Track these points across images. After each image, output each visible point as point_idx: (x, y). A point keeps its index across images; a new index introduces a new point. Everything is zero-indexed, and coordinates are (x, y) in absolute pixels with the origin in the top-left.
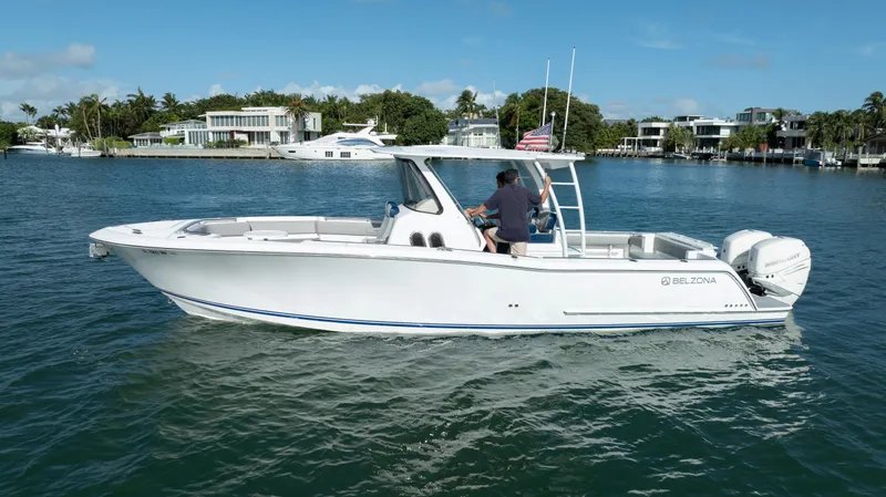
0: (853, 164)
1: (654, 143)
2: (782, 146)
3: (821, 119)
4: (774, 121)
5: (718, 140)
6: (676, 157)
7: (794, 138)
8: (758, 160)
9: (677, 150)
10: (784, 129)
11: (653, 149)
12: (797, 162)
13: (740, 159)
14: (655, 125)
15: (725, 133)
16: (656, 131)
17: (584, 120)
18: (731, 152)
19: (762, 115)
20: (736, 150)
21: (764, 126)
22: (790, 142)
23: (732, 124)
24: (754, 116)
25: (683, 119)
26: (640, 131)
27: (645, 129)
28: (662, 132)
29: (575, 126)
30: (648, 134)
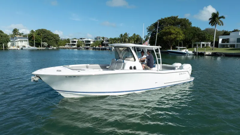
1: (75, 45)
2: (104, 46)
3: (111, 39)
4: (102, 40)
5: (90, 44)
6: (80, 49)
8: (99, 49)
9: (80, 47)
10: (104, 42)
11: (75, 47)
12: (107, 49)
14: (75, 40)
15: (92, 43)
16: (75, 42)
17: (55, 38)
19: (100, 38)
20: (94, 47)
21: (100, 41)
22: (106, 45)
23: (93, 40)
24: (98, 38)
25: (81, 39)
26: (71, 42)
27: (72, 41)
28: (76, 42)
29: (52, 40)
30: (73, 43)
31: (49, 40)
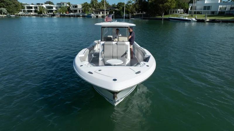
0: (97, 17)
1: (31, 11)
2: (72, 12)
4: (68, 5)
5: (53, 11)
6: (43, 16)
7: (74, 10)
8: (70, 16)
10: (71, 8)
11: (32, 13)
12: (81, 16)
13: (64, 16)
14: (31, 6)
15: (54, 9)
16: (31, 8)
18: (60, 14)
19: (63, 4)
20: (61, 13)
21: (66, 7)
23: (56, 6)
24: (62, 4)
25: (39, 4)
26: (26, 8)
27: (27, 7)
28: (33, 8)
29: (11, 5)
30: (29, 9)
31: (7, 5)
